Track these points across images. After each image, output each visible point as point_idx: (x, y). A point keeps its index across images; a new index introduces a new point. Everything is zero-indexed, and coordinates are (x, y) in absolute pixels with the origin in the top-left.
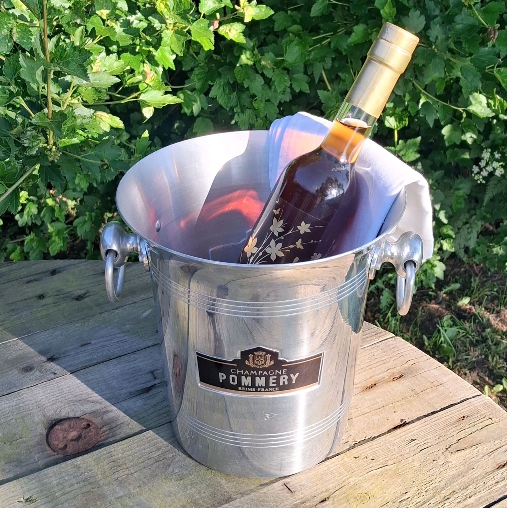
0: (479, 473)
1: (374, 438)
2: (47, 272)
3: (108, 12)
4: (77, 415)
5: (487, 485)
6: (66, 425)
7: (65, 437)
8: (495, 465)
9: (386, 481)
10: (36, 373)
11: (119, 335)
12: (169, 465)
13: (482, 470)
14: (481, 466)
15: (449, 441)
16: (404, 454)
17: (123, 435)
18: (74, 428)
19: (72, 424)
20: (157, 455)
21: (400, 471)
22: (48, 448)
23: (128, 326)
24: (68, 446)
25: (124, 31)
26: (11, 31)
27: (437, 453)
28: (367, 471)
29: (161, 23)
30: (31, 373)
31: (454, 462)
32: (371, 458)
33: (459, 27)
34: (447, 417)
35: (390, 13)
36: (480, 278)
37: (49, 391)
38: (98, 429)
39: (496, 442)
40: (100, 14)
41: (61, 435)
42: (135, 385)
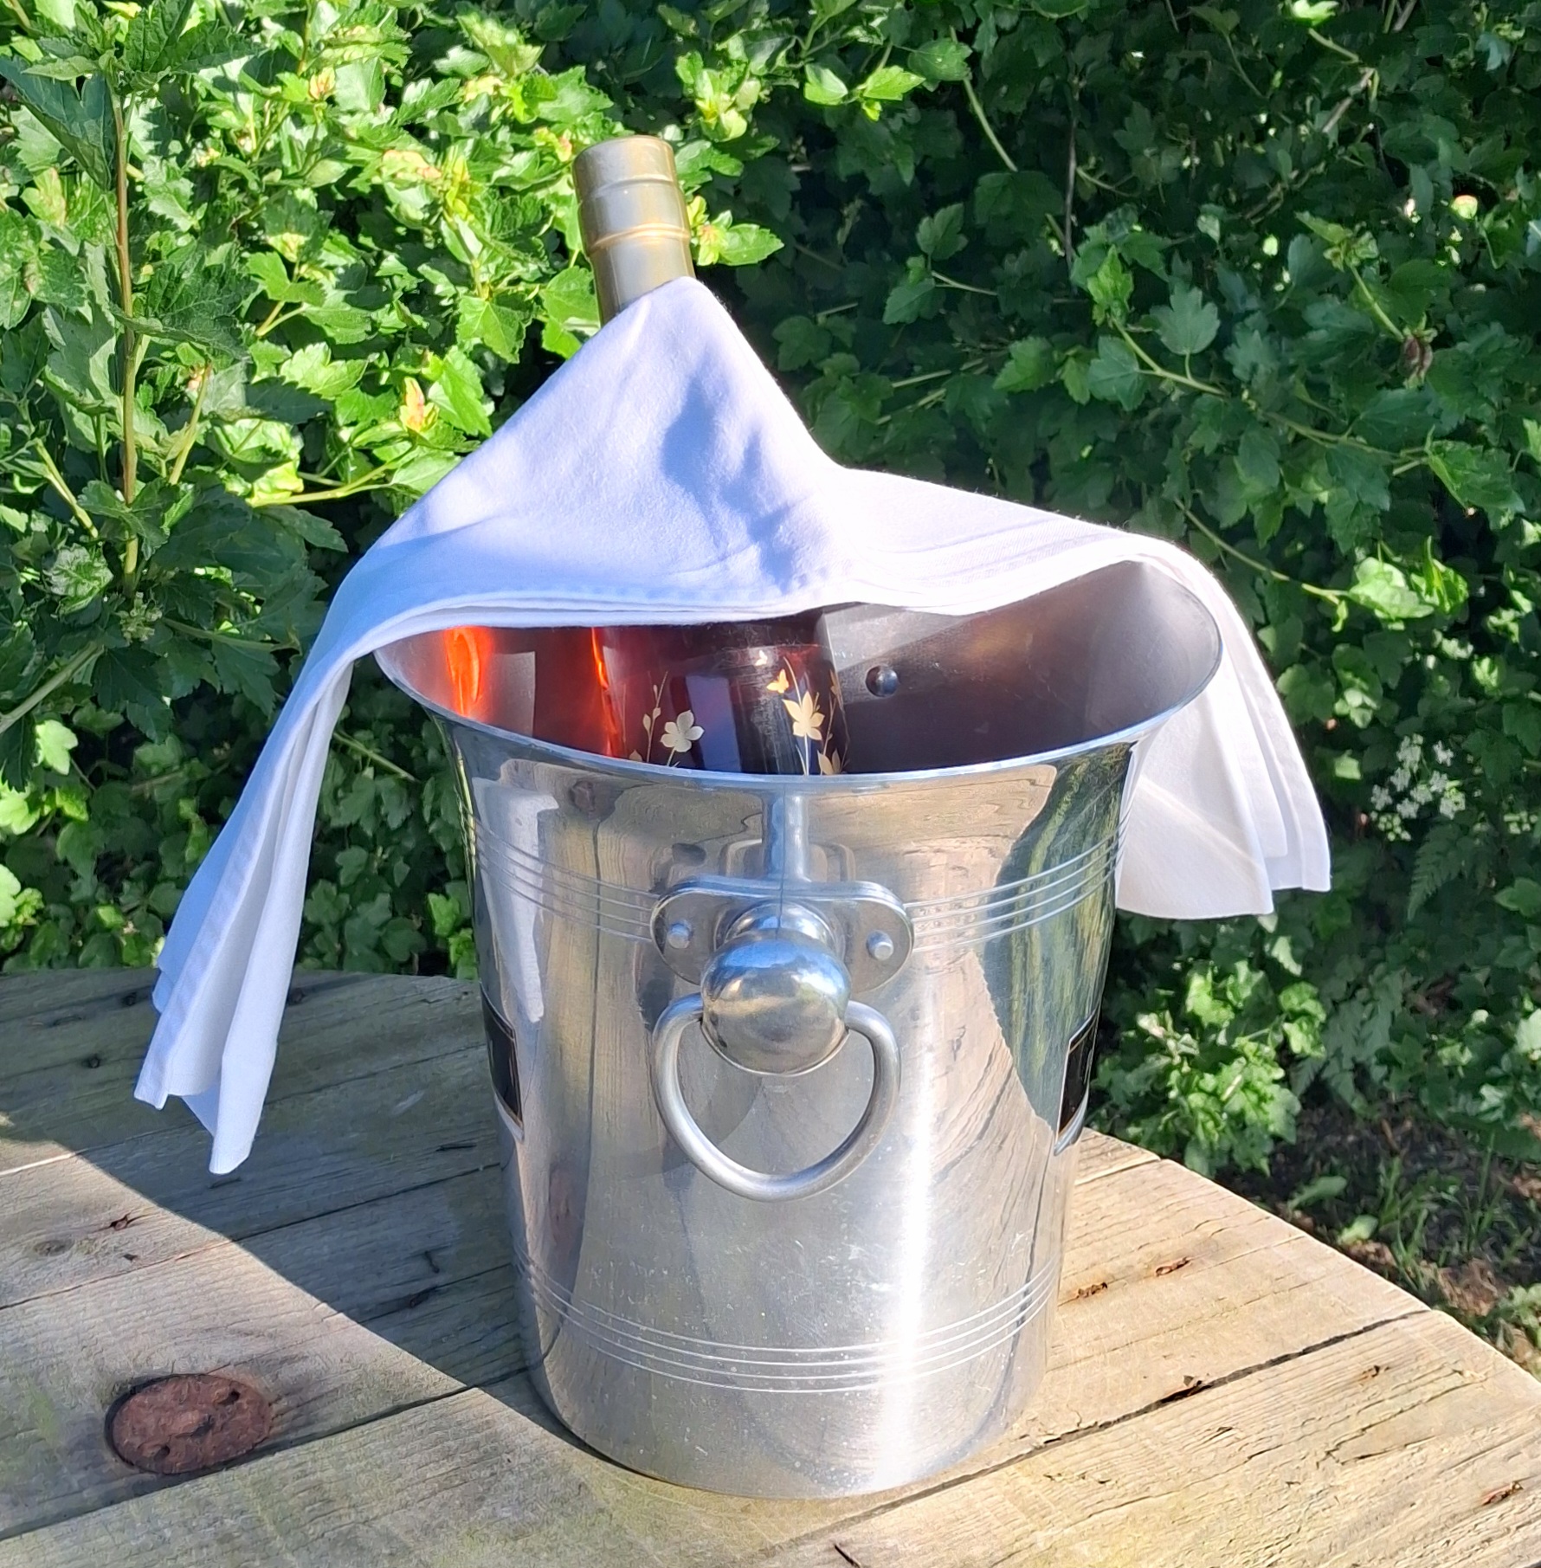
0: (1430, 1517)
1: (1107, 1425)
2: (110, 997)
3: (302, 239)
4: (201, 1369)
5: (1457, 1548)
6: (166, 1395)
7: (164, 1427)
8: (1477, 1495)
9: (1146, 1538)
10: (76, 1258)
11: (325, 1159)
12: (482, 1499)
13: (1437, 1507)
14: (1435, 1497)
15: (1334, 1433)
16: (1199, 1468)
17: (338, 1421)
18: (189, 1402)
19: (185, 1392)
20: (443, 1470)
21: (1187, 1511)
22: (108, 1455)
23: (354, 1135)
24: (173, 1450)
25: (347, 299)
26: (22, 271)
27: (1300, 1464)
28: (1090, 1511)
29: (455, 283)
30: (61, 1256)
31: (1351, 1488)
32: (1099, 1477)
33: (1318, 336)
34: (1326, 1370)
35: (1115, 291)
36: (1404, 1164)
37: (115, 1305)
38: (261, 1404)
39: (1479, 1434)
40: (278, 246)
41: (150, 1421)
42: (377, 1288)
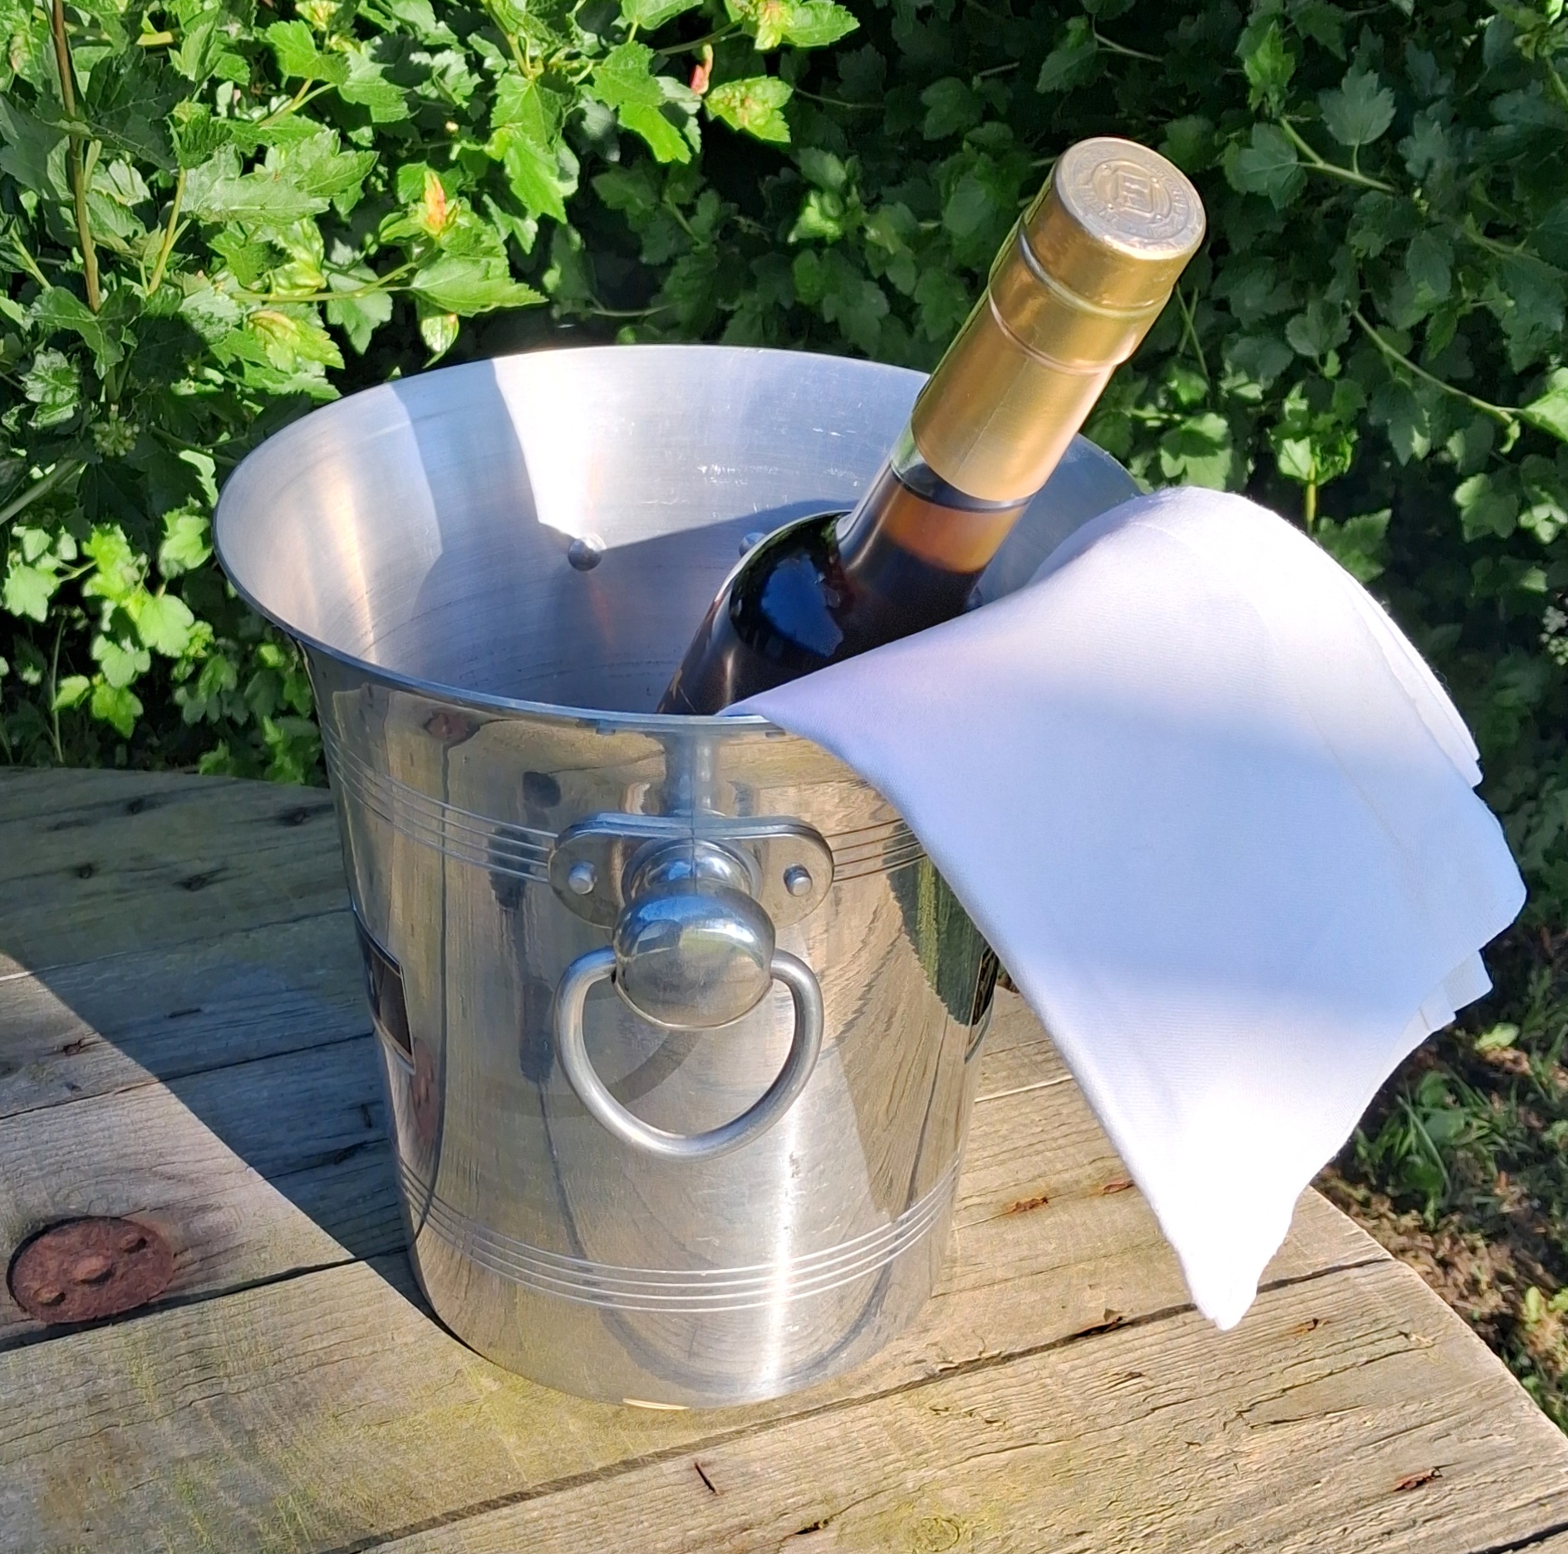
0: (1334, 1498)
1: (1010, 1357)
2: (116, 803)
3: (333, 7)
4: (116, 1212)
5: (1353, 1538)
6: (73, 1237)
7: (66, 1272)
8: (1391, 1478)
9: (1022, 1489)
10: (20, 1083)
11: (287, 995)
12: (356, 1378)
13: (1344, 1488)
14: (1342, 1476)
15: (1253, 1391)
16: (1096, 1416)
17: (236, 1280)
18: (96, 1248)
19: (93, 1235)
20: (325, 1344)
21: (1073, 1464)
22: (6, 1298)
24: (69, 1297)
25: (383, 73)
27: (1207, 1423)
28: (969, 1452)
29: (504, 56)
31: (1253, 1458)
32: (987, 1415)
33: (1504, 132)
34: (1259, 1318)
35: (1275, 73)
37: (45, 1137)
38: (166, 1254)
39: (1409, 1409)
40: (307, 14)
41: (52, 1265)
42: (308, 1138)
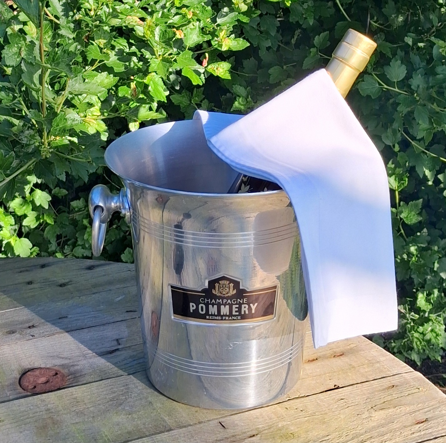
0: (398, 426)
1: (307, 396)
2: (37, 265)
4: (48, 367)
5: (403, 435)
7: (35, 381)
8: (414, 421)
9: (311, 426)
10: (17, 335)
13: (401, 424)
14: (401, 421)
15: (376, 402)
27: (363, 410)
28: (296, 418)
30: (13, 335)
31: (376, 417)
32: (301, 409)
34: (378, 385)
39: (419, 405)
41: (32, 379)
42: (101, 348)
